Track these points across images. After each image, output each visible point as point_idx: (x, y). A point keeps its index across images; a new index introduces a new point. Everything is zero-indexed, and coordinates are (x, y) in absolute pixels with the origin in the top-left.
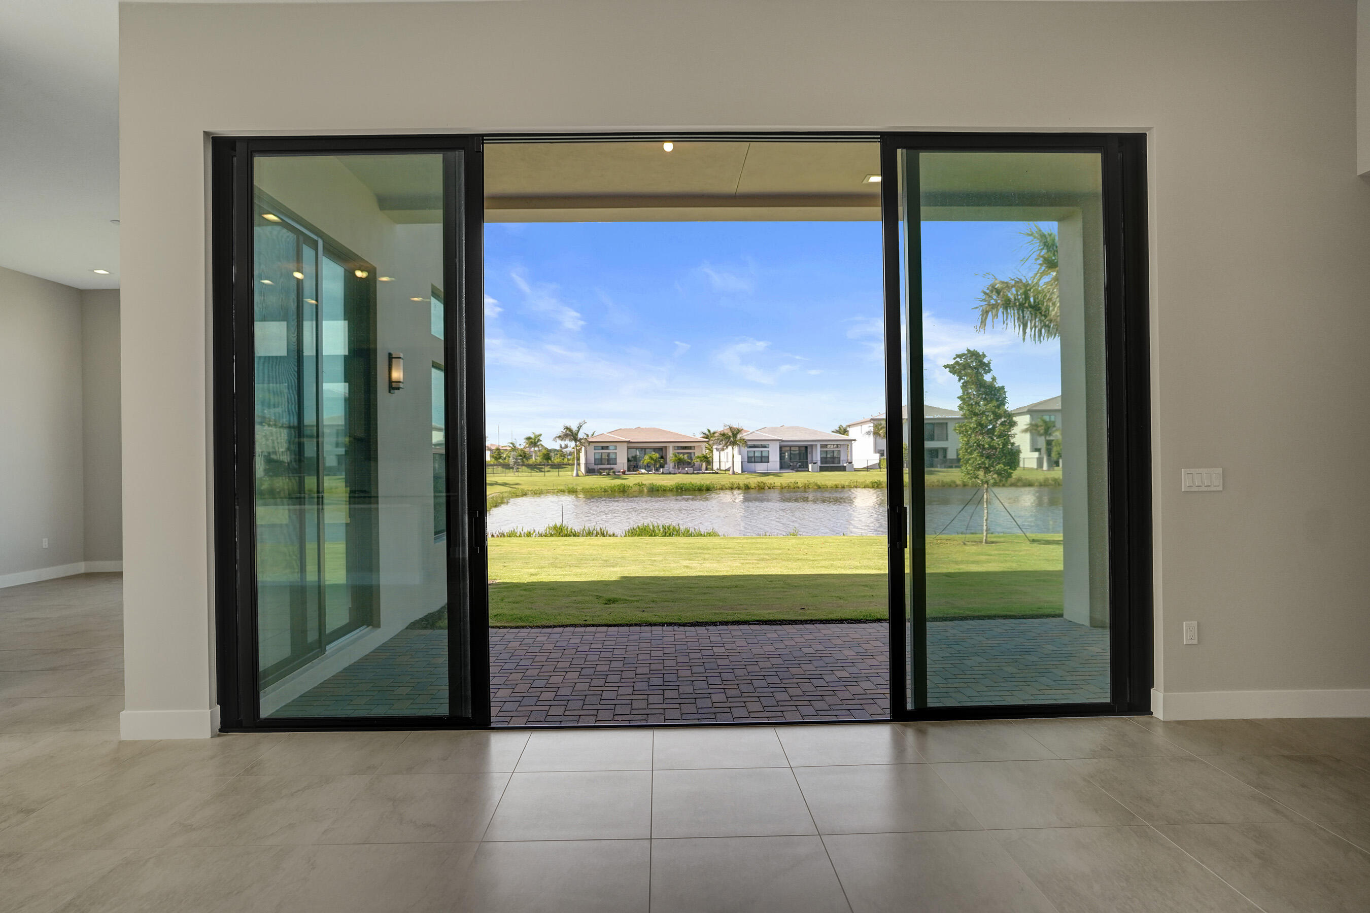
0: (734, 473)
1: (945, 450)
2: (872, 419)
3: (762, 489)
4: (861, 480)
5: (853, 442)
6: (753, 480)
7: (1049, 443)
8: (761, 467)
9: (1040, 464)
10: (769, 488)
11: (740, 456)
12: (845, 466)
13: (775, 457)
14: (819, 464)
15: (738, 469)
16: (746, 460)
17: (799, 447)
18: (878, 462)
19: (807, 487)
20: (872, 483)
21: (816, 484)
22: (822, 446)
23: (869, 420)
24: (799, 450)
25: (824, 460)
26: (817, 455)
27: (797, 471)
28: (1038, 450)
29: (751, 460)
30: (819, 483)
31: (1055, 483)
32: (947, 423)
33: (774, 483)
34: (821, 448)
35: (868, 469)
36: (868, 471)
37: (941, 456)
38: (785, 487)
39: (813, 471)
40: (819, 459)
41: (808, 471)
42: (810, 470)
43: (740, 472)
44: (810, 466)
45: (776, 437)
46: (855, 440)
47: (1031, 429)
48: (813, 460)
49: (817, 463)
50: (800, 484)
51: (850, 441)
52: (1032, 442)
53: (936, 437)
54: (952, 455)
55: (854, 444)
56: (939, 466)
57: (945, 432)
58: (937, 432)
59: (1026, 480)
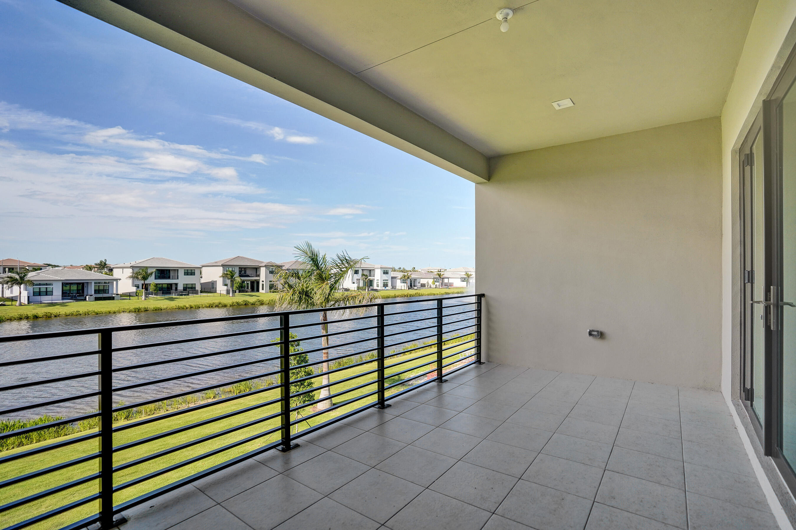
0: (21, 305)
1: (176, 284)
2: (131, 266)
3: (49, 317)
4: (127, 307)
5: (118, 280)
6: (41, 311)
7: (232, 282)
8: (46, 299)
9: (228, 294)
10: (55, 316)
11: (27, 292)
12: (114, 297)
13: (57, 291)
14: (94, 296)
15: (24, 300)
16: (32, 295)
17: (77, 284)
18: (135, 291)
19: (87, 314)
20: (135, 309)
21: (94, 312)
22: (95, 283)
23: (129, 267)
24: (77, 286)
25: (97, 291)
26: (92, 289)
27: (78, 301)
28: (226, 285)
29: (35, 294)
30: (96, 311)
31: (237, 304)
32: (178, 270)
33: (60, 312)
34: (95, 284)
36: (130, 298)
37: (174, 288)
38: (69, 315)
39: (90, 301)
40: (93, 292)
42: (87, 300)
43: (26, 303)
44: (87, 297)
45: (59, 278)
46: (120, 279)
47: (224, 276)
48: (89, 293)
49: (92, 295)
50: (81, 312)
51: (117, 280)
52: (224, 281)
53: (171, 277)
54: (180, 287)
55: (119, 282)
56: (174, 294)
57: (177, 275)
58: (172, 274)
59: (220, 304)
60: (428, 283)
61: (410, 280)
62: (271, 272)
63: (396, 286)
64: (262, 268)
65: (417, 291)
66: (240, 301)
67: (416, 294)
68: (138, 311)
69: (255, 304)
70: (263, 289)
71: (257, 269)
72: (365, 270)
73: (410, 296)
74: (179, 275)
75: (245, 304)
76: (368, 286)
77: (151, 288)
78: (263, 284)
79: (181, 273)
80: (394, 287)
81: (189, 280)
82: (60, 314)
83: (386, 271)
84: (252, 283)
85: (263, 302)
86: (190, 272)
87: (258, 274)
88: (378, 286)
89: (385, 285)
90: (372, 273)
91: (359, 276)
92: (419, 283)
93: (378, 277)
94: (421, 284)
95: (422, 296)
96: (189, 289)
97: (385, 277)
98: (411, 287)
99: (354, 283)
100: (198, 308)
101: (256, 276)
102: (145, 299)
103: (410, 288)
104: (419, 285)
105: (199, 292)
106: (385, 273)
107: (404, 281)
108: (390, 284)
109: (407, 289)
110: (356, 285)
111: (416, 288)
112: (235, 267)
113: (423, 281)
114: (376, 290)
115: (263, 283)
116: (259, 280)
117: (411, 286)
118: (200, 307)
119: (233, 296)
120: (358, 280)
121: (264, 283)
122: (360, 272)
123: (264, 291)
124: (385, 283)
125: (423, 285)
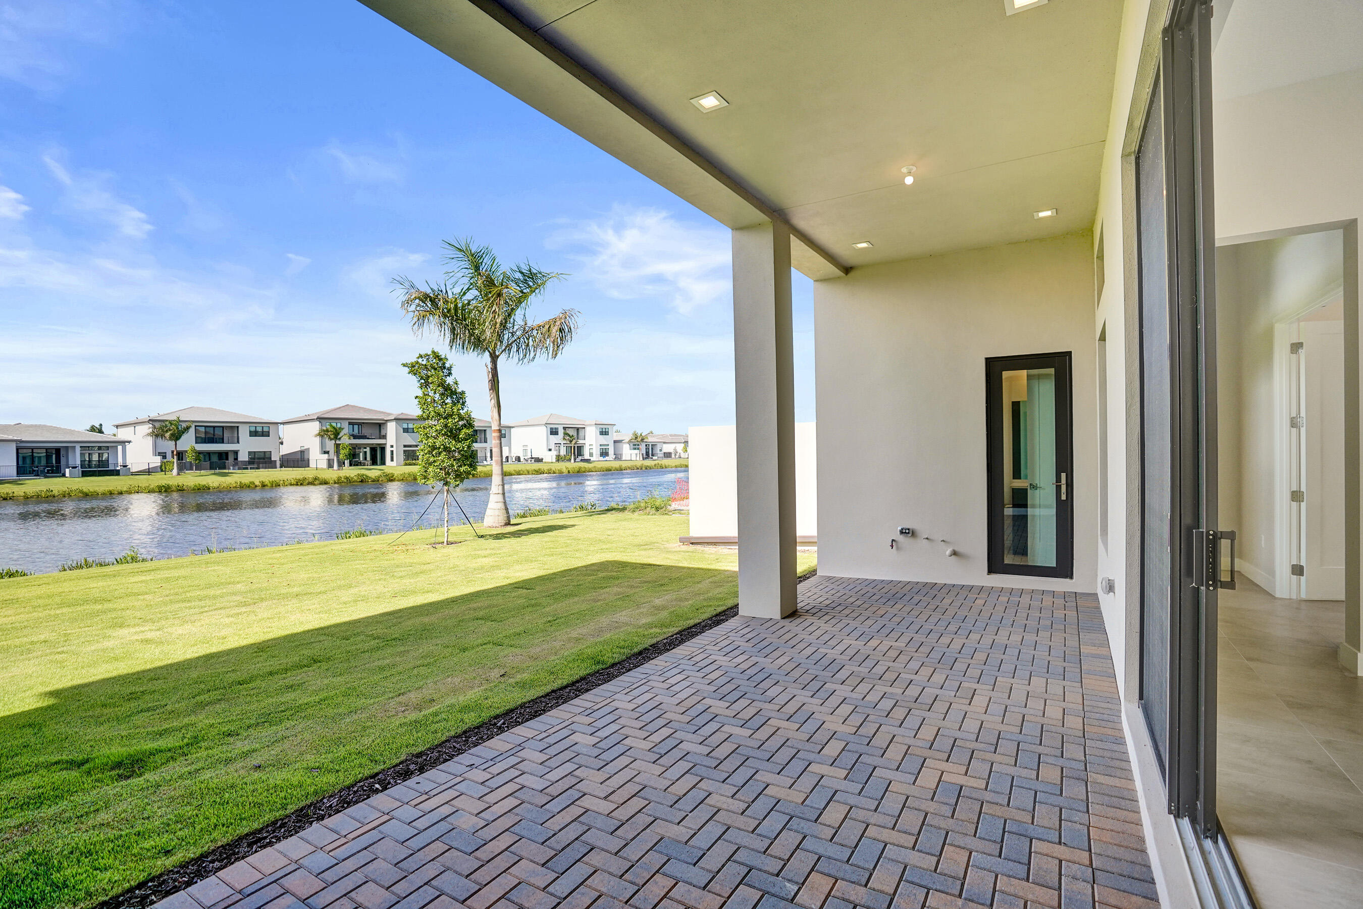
1: (236, 453)
2: (150, 420)
4: (142, 484)
5: (126, 444)
7: (337, 446)
9: (330, 466)
10: (5, 499)
12: (119, 470)
13: (8, 461)
14: (79, 469)
17: (46, 449)
18: (159, 464)
19: (67, 494)
20: (160, 487)
21: (81, 492)
22: (82, 448)
23: (147, 420)
24: (47, 452)
25: (86, 464)
26: (76, 458)
27: (46, 477)
28: (327, 452)
30: (85, 490)
31: (347, 480)
32: (238, 427)
33: (13, 492)
34: (80, 450)
35: (149, 472)
36: (149, 475)
37: (231, 458)
38: (32, 497)
39: (71, 477)
40: (78, 462)
41: (64, 475)
42: (67, 474)
44: (67, 471)
45: (10, 437)
46: (129, 442)
47: (322, 434)
48: (71, 463)
49: (76, 467)
50: (56, 493)
51: (123, 443)
52: (322, 445)
53: (225, 440)
54: (243, 457)
55: (128, 446)
56: (231, 468)
57: (236, 435)
58: (227, 435)
59: (316, 479)
60: (675, 450)
61: (646, 445)
62: (406, 430)
63: (621, 455)
64: (389, 424)
65: (656, 462)
66: (352, 476)
67: (655, 465)
68: (166, 491)
69: (378, 481)
70: (392, 460)
71: (379, 426)
72: (569, 428)
73: (646, 469)
74: (240, 435)
75: (362, 481)
76: (574, 453)
77: (189, 458)
78: (392, 452)
79: (244, 432)
80: (618, 457)
81: (260, 445)
82: (14, 495)
83: (604, 430)
84: (373, 450)
85: (392, 477)
86: (260, 431)
87: (383, 433)
88: (591, 455)
89: (604, 454)
90: (581, 433)
91: (559, 438)
92: (661, 450)
93: (591, 441)
94: (664, 453)
95: (666, 468)
96: (261, 460)
97: (603, 440)
98: (647, 456)
99: (550, 450)
100: (276, 486)
101: (380, 438)
102: (178, 474)
103: (646, 458)
104: (661, 455)
105: (278, 464)
106: (604, 433)
107: (635, 447)
108: (611, 452)
109: (641, 459)
110: (554, 453)
111: (654, 458)
112: (341, 421)
113: (667, 448)
114: (588, 461)
115: (392, 449)
116: (386, 444)
117: (647, 454)
118: (279, 485)
119: (339, 469)
120: (558, 445)
121: (394, 449)
122: (561, 432)
123: (394, 464)
124: (604, 451)
125: (668, 455)
